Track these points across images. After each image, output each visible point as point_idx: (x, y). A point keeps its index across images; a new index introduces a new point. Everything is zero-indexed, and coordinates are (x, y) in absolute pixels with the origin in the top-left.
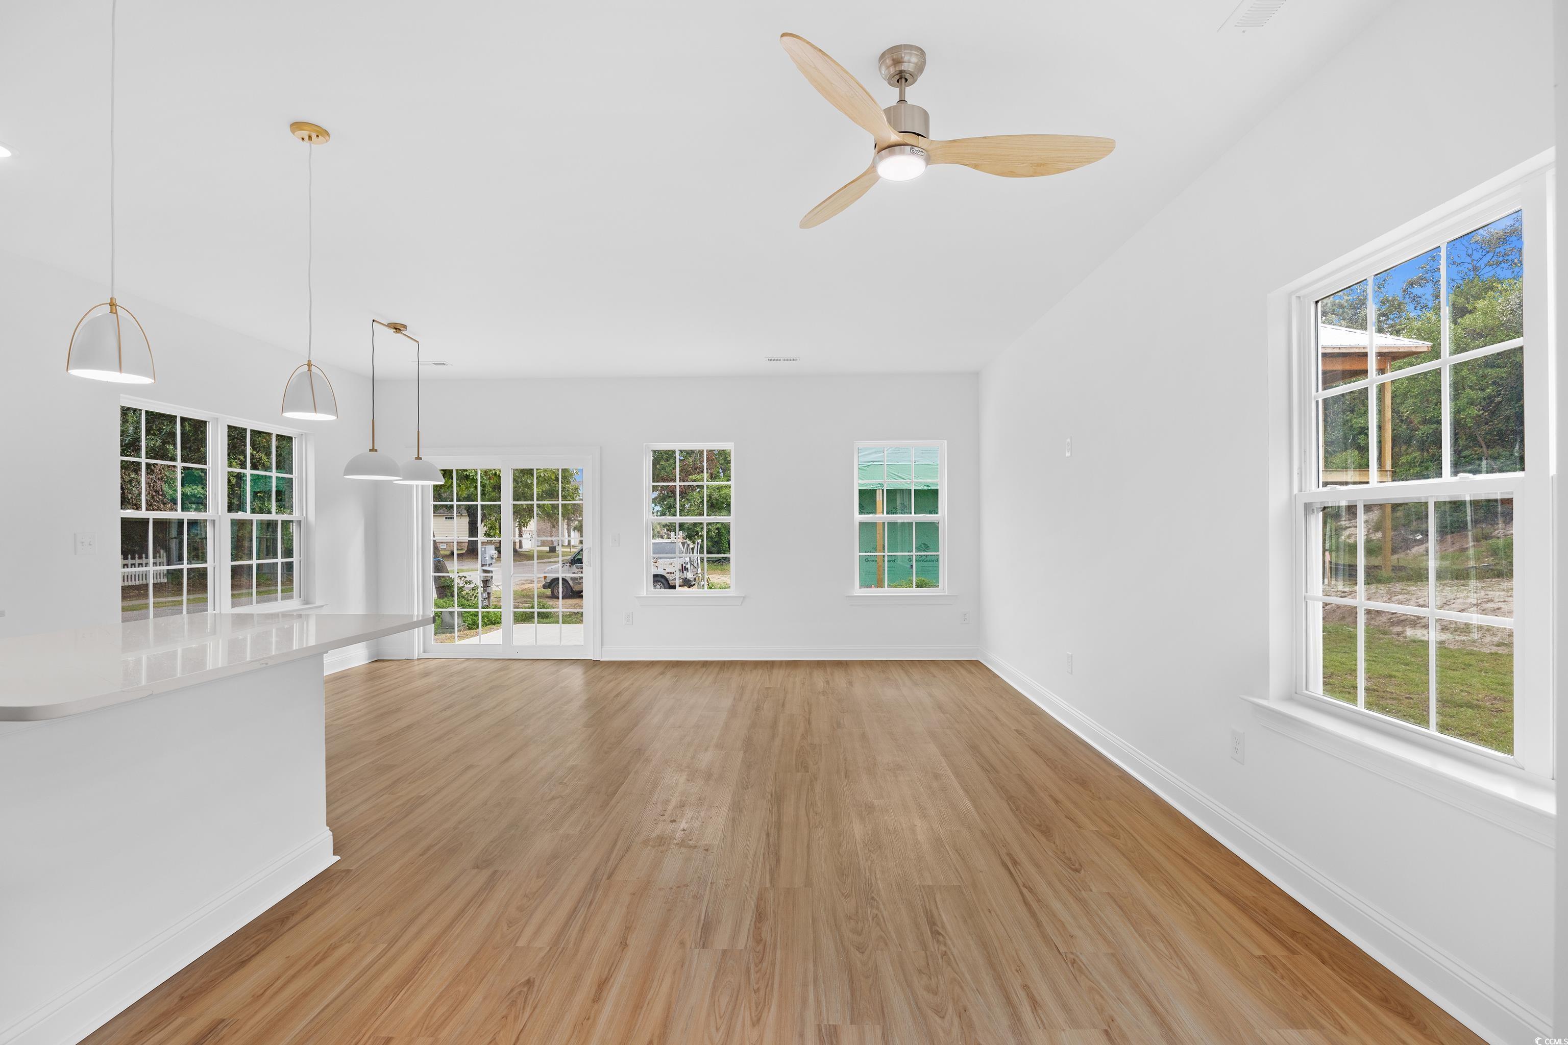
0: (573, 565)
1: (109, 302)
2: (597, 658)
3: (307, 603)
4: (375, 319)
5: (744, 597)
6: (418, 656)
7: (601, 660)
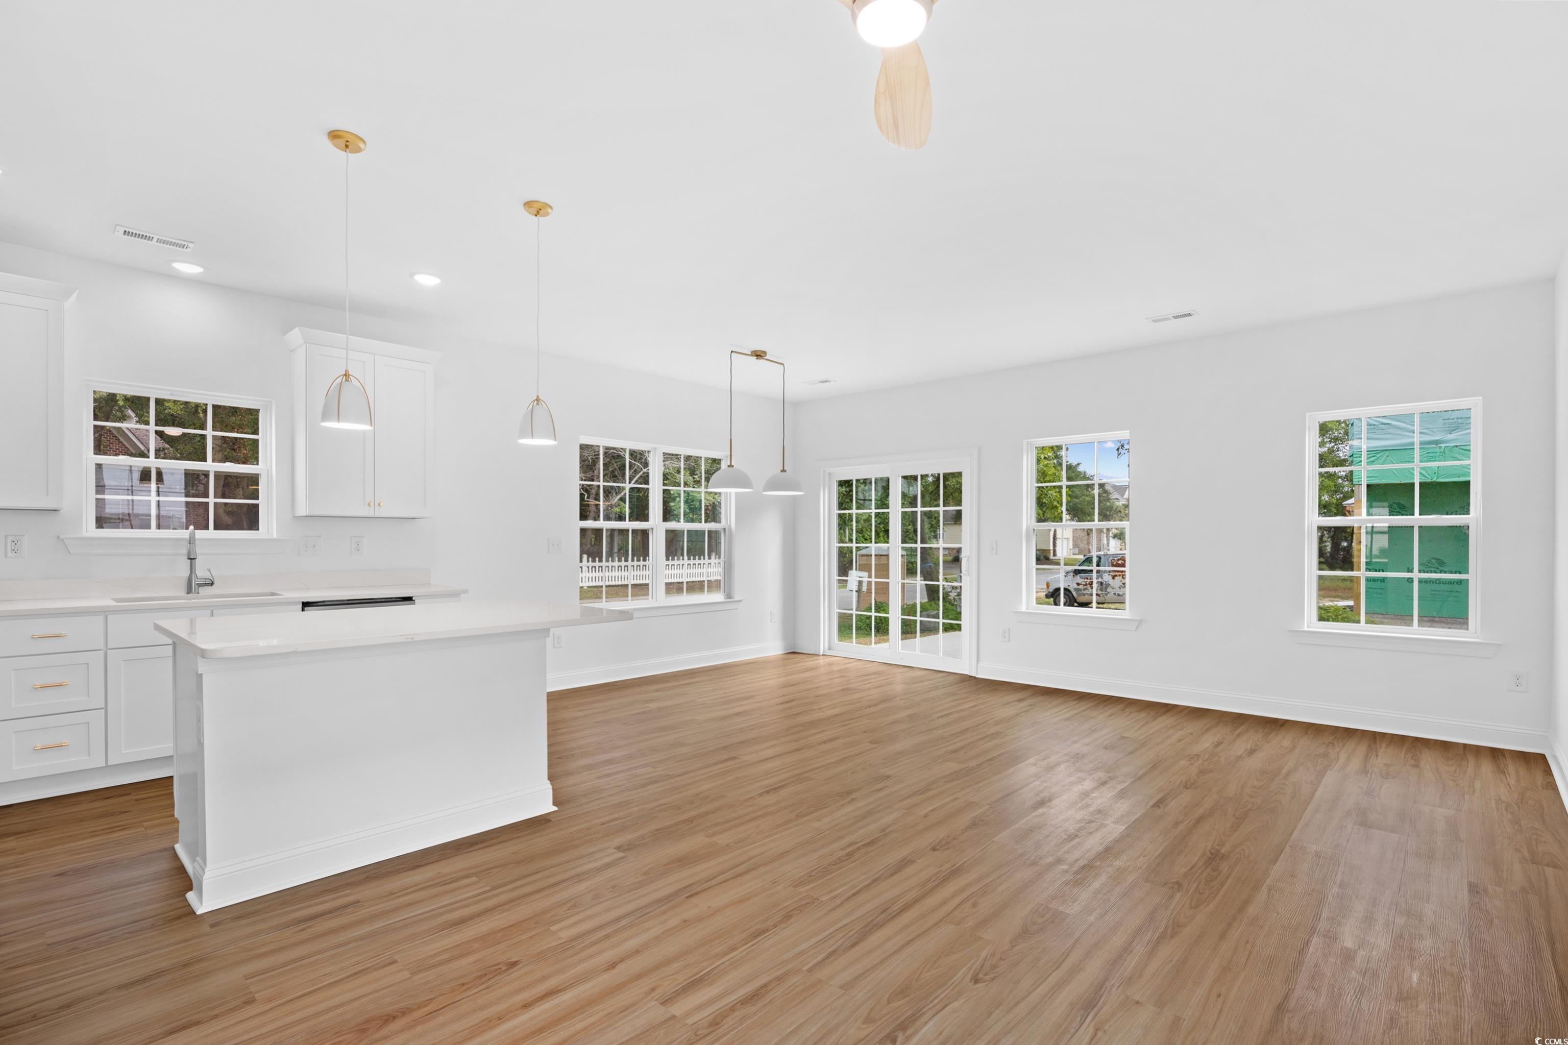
0: (1076, 574)
1: (344, 373)
2: (973, 675)
3: (730, 598)
4: (733, 350)
5: (1140, 622)
6: (824, 652)
7: (977, 676)
